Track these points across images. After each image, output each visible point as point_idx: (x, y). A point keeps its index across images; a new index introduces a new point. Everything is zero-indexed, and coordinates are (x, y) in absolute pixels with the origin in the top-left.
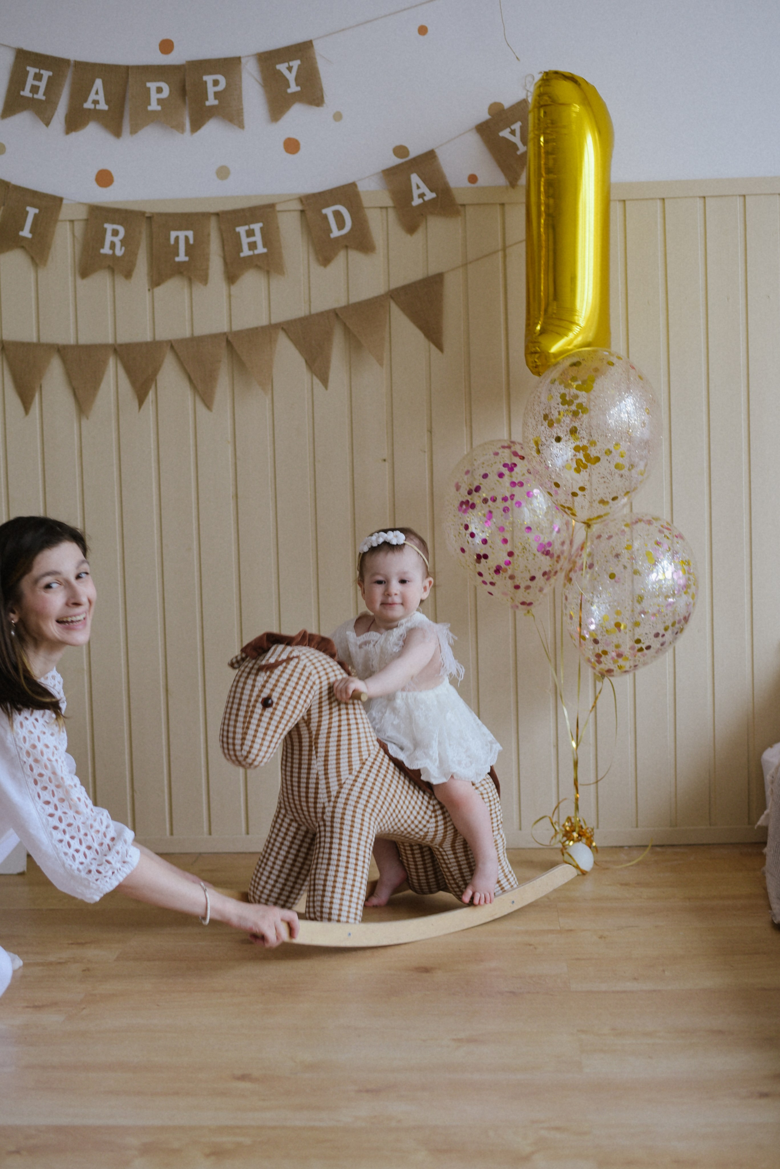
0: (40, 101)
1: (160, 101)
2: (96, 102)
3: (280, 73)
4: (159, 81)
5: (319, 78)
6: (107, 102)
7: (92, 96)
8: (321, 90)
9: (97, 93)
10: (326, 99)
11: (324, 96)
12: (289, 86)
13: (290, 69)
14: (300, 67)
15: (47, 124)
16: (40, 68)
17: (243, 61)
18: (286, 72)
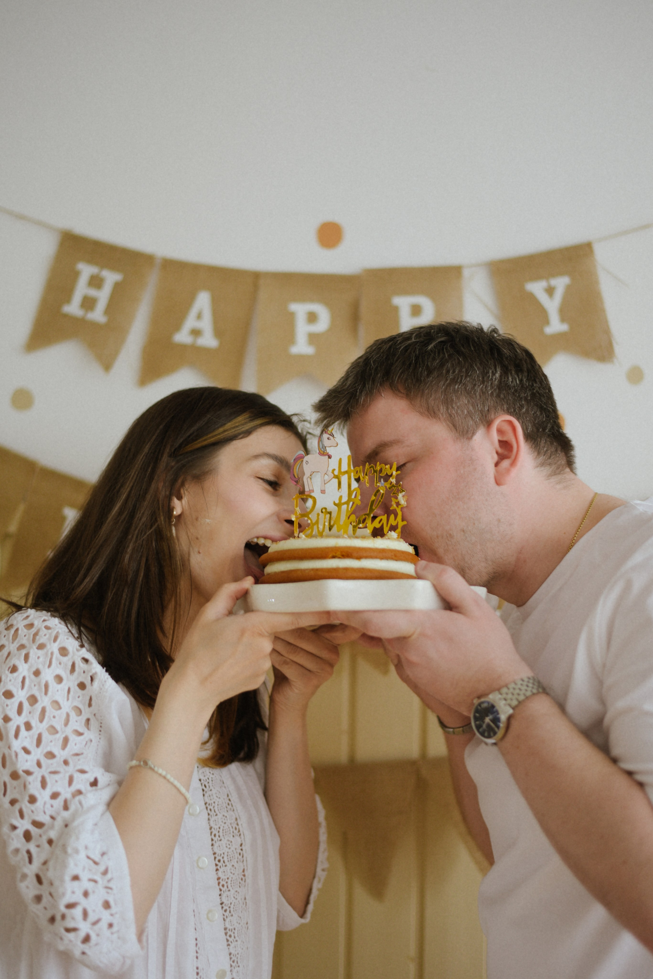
0: (94, 325)
1: (313, 338)
2: (196, 333)
3: (532, 298)
4: (311, 300)
5: (603, 310)
6: (218, 333)
7: (190, 323)
8: (607, 332)
9: (199, 316)
10: (618, 349)
11: (615, 345)
12: (547, 322)
13: (550, 291)
14: (568, 289)
15: (107, 366)
16: (103, 266)
17: (466, 273)
18: (543, 298)
